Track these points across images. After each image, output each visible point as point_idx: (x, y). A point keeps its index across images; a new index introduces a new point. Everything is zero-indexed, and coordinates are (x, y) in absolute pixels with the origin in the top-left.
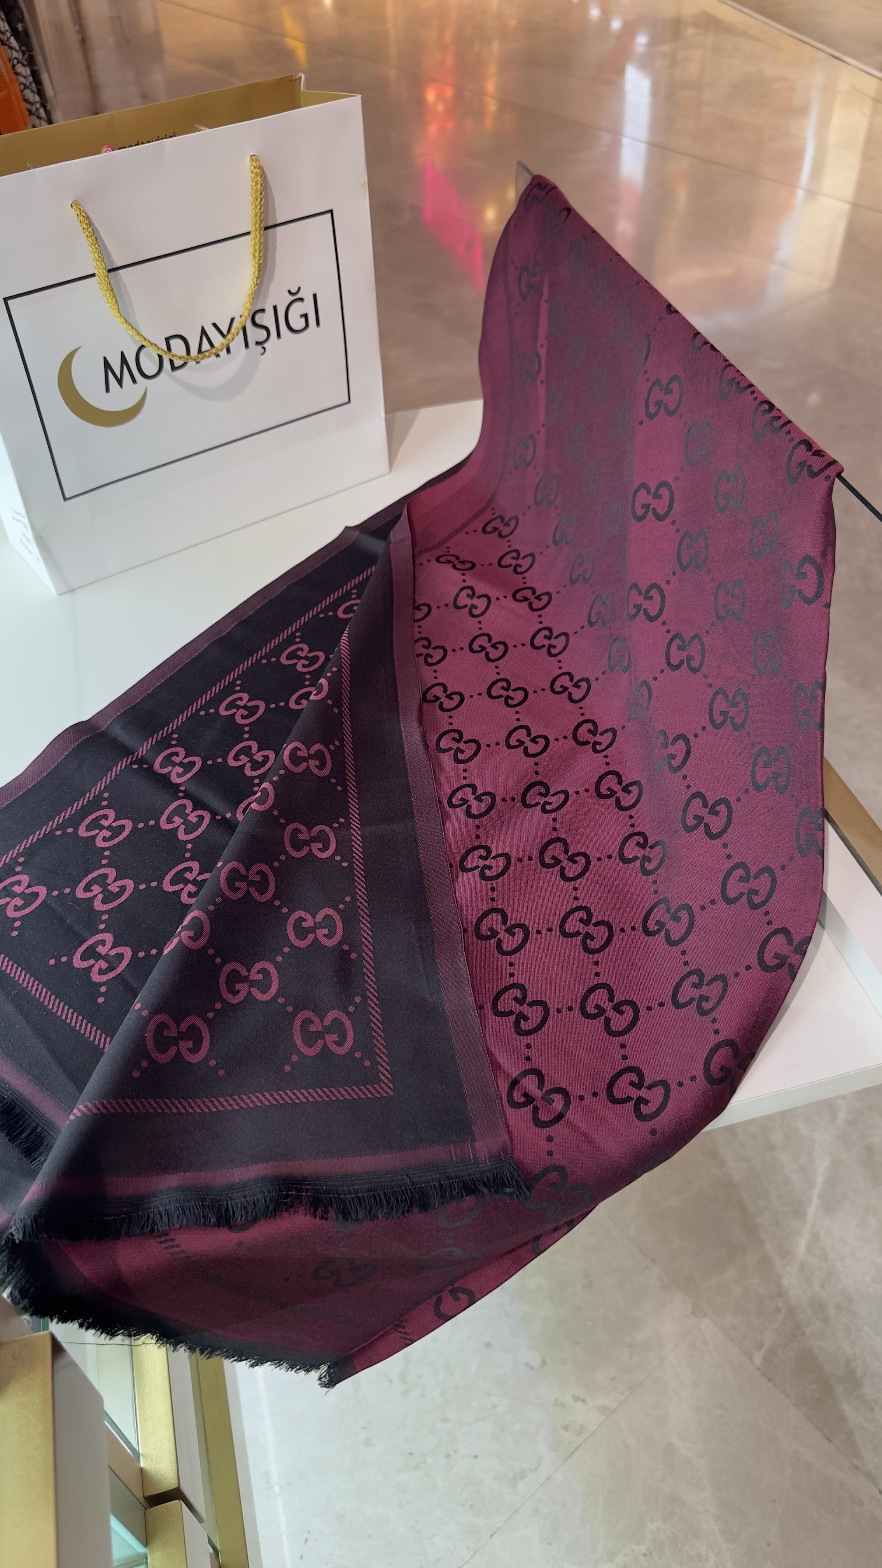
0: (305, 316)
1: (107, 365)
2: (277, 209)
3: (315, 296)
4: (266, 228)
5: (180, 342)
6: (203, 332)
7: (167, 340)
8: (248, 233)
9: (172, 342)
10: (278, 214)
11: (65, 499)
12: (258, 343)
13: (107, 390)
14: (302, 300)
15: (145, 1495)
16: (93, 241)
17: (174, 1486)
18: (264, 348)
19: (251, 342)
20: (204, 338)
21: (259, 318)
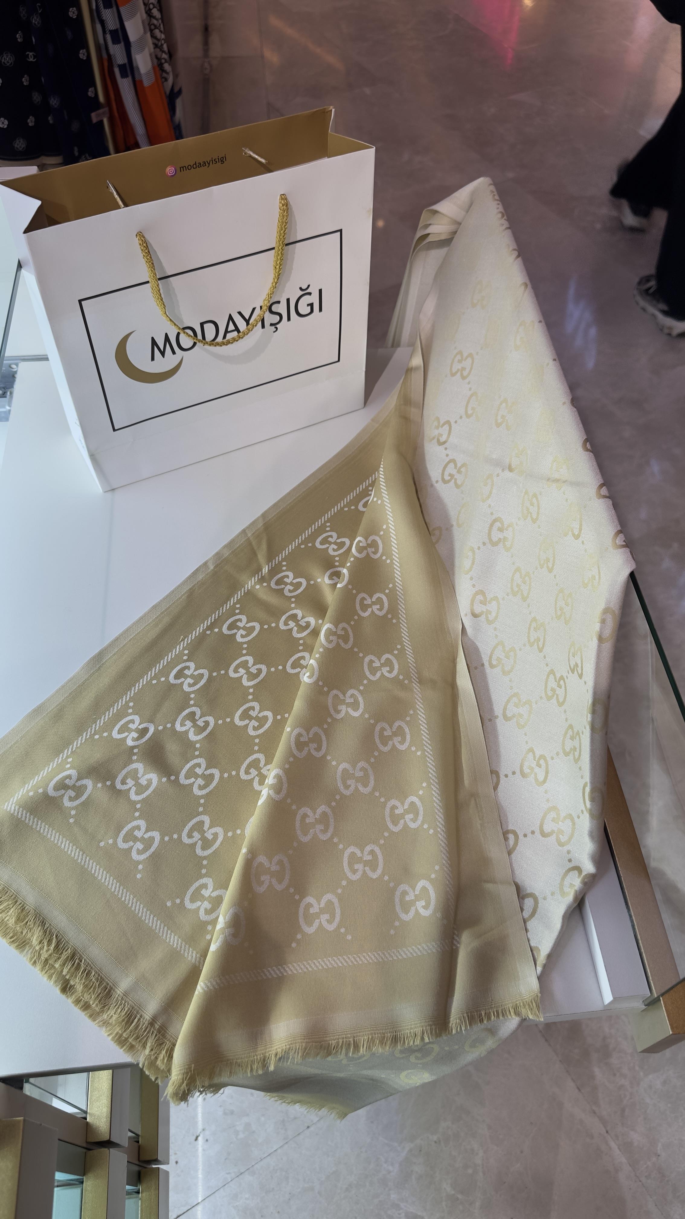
0: (311, 305)
1: (154, 343)
2: (297, 231)
3: (320, 291)
4: (287, 245)
5: (212, 326)
6: (231, 318)
7: (202, 325)
8: (273, 248)
9: (205, 326)
10: (297, 234)
11: (114, 430)
12: (271, 325)
13: (153, 359)
14: (310, 294)
15: (88, 1141)
16: (148, 259)
17: (106, 1138)
18: (277, 328)
19: (267, 324)
20: (231, 322)
21: (274, 308)
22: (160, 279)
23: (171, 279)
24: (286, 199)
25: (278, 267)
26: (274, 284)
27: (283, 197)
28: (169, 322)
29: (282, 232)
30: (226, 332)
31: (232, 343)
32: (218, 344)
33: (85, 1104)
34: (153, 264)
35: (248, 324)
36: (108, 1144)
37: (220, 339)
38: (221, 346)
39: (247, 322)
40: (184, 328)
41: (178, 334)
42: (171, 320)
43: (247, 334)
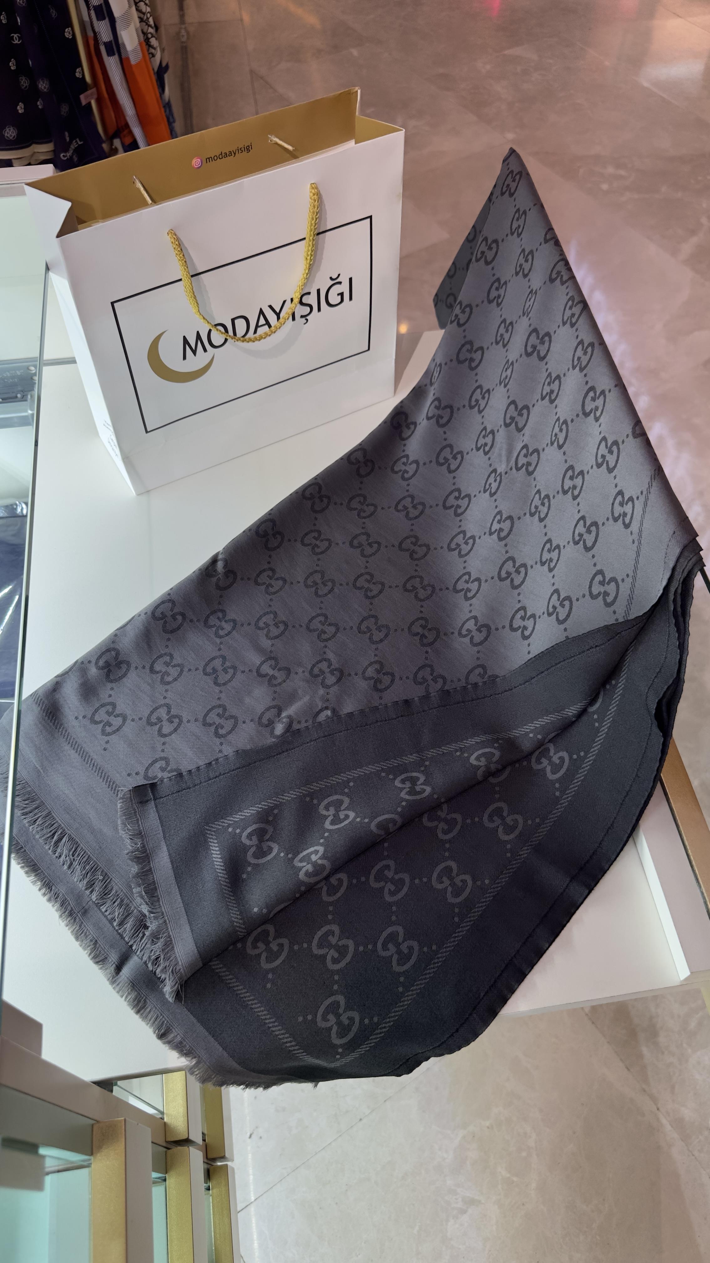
0: (342, 294)
1: (186, 341)
2: (328, 220)
3: (351, 279)
4: (317, 234)
5: (243, 321)
6: (261, 312)
7: (233, 320)
9: (236, 321)
10: (328, 223)
11: (147, 432)
12: (302, 317)
13: (184, 358)
14: (340, 283)
15: (167, 1140)
16: (181, 257)
17: (185, 1137)
18: (307, 320)
19: (297, 316)
20: (261, 317)
21: (305, 300)
22: (192, 276)
23: (202, 275)
24: (317, 188)
25: (309, 258)
26: (305, 275)
27: (313, 186)
28: (202, 320)
29: (313, 222)
30: (257, 326)
31: (265, 338)
32: (250, 340)
33: (161, 1105)
34: (185, 262)
35: (278, 318)
36: (187, 1142)
37: (251, 334)
38: (254, 341)
39: (278, 315)
40: (216, 325)
41: (210, 331)
42: (204, 318)
43: (280, 328)
